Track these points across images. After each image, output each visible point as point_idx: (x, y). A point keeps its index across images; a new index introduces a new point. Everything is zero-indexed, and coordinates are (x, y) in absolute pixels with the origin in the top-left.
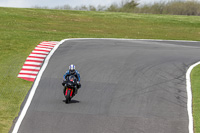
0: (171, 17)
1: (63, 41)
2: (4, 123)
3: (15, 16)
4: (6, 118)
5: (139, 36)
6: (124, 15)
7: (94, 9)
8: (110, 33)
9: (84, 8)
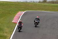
0: (57, 4)
1: (25, 11)
2: (8, 35)
3: (11, 4)
4: (9, 34)
5: (47, 10)
6: (43, 4)
7: (34, 2)
8: (39, 9)
9: (31, 2)
